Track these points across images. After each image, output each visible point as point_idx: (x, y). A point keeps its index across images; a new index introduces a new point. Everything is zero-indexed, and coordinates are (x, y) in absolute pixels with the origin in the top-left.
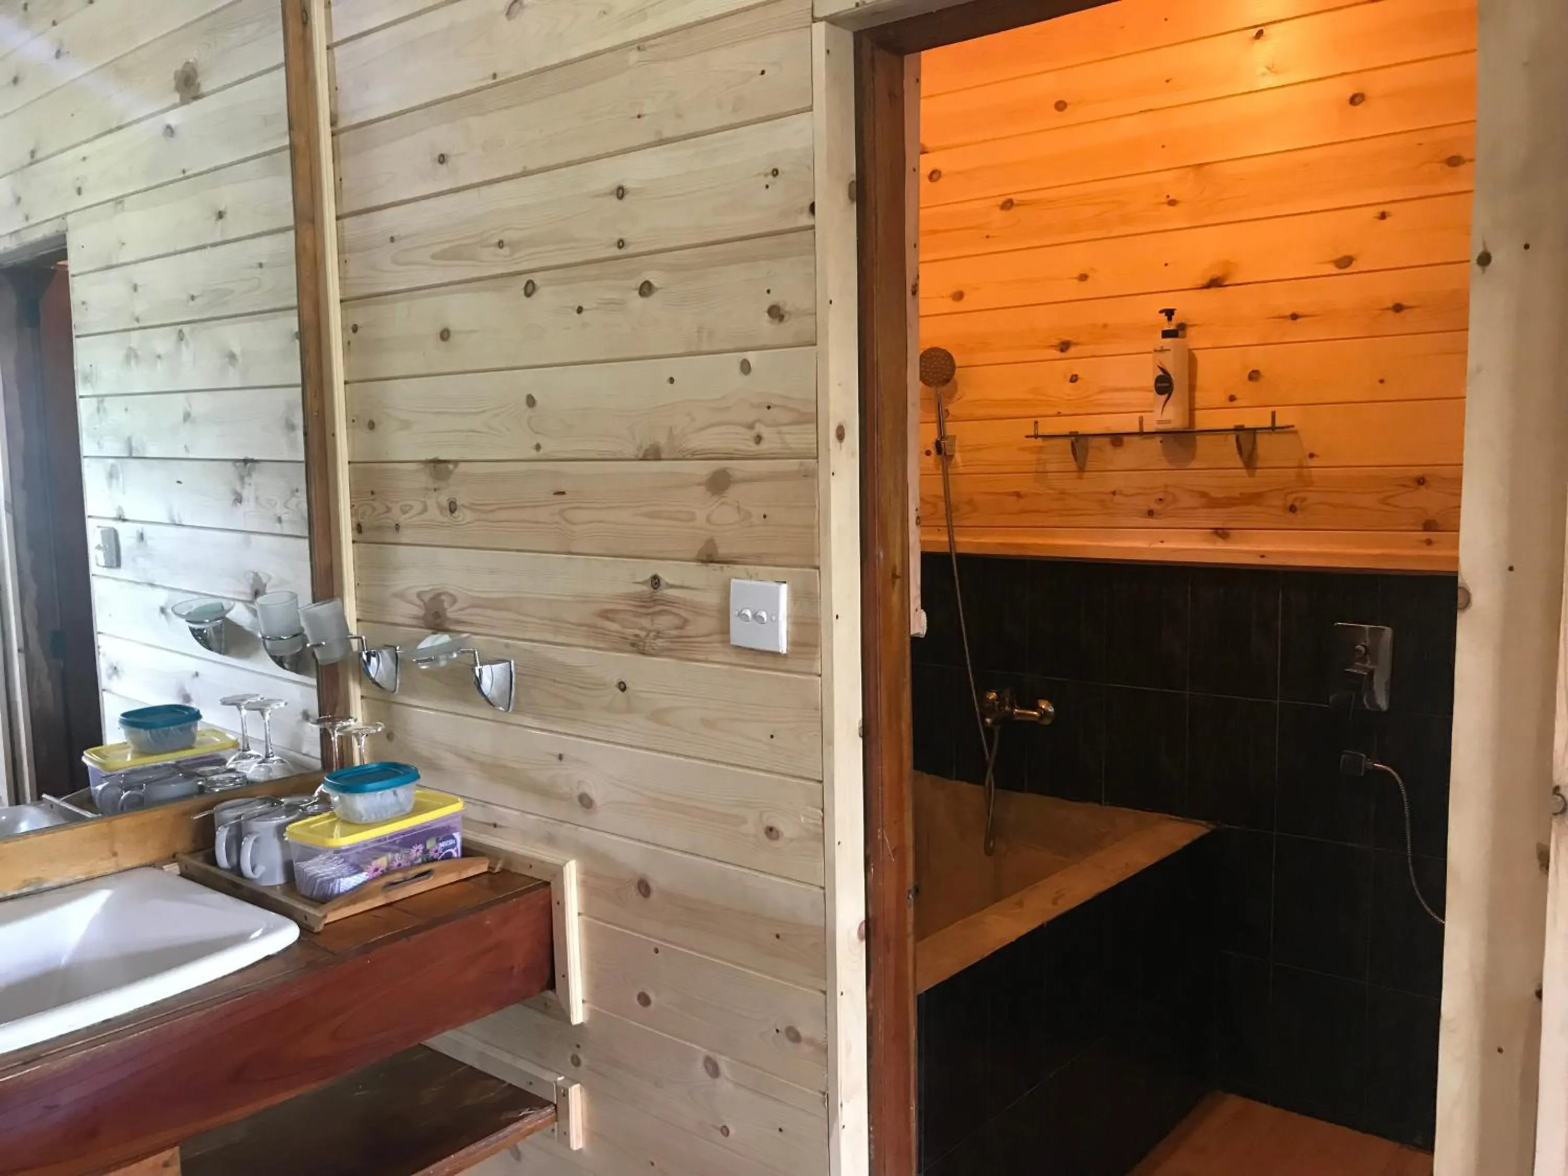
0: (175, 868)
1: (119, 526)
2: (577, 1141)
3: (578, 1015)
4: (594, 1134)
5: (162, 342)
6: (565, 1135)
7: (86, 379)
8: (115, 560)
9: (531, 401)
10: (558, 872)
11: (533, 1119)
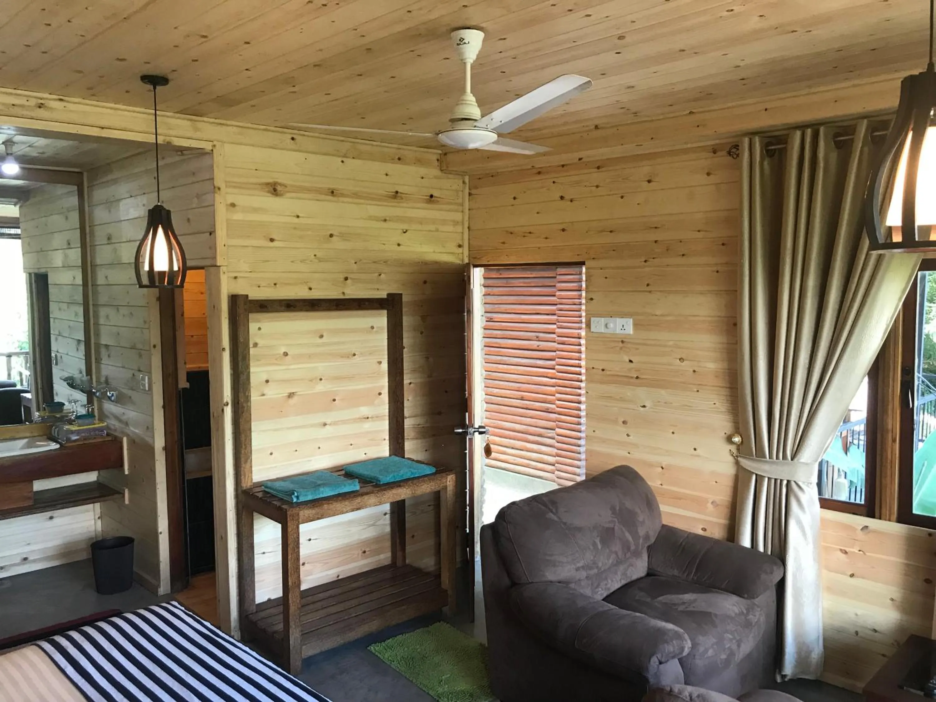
0: (46, 437)
1: (58, 354)
2: (127, 502)
3: (127, 472)
4: (130, 500)
5: (64, 306)
6: (124, 500)
7: (52, 312)
8: (57, 364)
9: (118, 334)
10: (122, 439)
11: (117, 496)
